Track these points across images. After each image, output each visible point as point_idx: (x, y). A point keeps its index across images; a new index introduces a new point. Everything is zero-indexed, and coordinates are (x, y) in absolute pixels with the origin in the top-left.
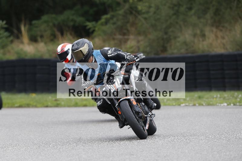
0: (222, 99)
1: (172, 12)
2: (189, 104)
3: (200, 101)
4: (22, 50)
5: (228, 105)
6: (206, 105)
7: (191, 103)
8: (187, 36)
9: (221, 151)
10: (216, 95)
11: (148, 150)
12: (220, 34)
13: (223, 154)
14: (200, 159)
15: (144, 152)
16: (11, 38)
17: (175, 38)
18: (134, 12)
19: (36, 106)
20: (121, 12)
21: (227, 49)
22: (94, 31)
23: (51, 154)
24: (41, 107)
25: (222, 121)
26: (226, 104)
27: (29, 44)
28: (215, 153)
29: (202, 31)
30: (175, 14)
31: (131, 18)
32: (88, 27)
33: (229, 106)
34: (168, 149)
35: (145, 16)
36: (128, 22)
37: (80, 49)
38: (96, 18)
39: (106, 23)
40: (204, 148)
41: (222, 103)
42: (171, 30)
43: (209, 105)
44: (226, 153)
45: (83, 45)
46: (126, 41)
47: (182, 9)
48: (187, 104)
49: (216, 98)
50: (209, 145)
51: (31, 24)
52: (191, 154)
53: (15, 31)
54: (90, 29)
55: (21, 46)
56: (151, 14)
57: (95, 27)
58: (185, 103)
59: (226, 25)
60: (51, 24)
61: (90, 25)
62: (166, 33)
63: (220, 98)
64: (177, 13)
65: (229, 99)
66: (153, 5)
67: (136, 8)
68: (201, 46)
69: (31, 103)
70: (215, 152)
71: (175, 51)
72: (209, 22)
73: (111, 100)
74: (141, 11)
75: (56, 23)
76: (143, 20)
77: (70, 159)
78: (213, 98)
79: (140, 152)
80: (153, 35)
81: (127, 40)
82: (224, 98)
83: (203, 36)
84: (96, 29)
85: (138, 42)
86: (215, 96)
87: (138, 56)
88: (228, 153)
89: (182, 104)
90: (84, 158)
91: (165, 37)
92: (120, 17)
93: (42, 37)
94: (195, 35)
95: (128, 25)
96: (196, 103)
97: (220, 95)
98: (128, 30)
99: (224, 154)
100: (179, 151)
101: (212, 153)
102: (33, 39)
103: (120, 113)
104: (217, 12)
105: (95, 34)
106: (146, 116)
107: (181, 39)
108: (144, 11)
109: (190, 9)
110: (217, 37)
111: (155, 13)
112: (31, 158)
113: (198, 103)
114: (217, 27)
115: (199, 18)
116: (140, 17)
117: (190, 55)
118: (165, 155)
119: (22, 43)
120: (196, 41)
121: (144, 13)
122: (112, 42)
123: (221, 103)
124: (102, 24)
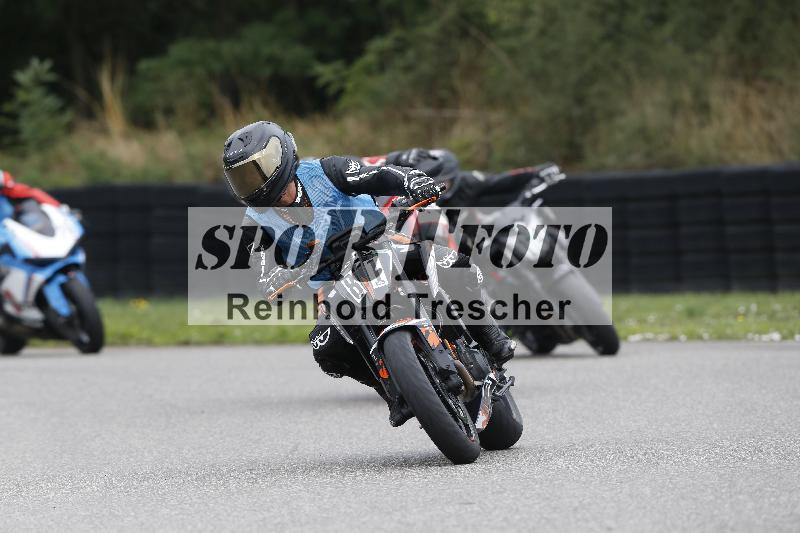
0: (764, 318)
1: (597, 31)
2: (656, 334)
3: (691, 326)
4: (102, 155)
5: (784, 338)
6: (711, 339)
7: (661, 333)
8: (649, 110)
9: (760, 490)
10: (744, 305)
11: (519, 487)
12: (757, 103)
13: (766, 500)
14: (693, 517)
15: (506, 495)
16: (68, 116)
17: (611, 115)
18: (474, 31)
19: (149, 343)
20: (431, 30)
21: (780, 152)
22: (340, 92)
23: (199, 501)
24: (167, 344)
25: (764, 391)
26: (776, 336)
27: (127, 136)
28: (741, 497)
29: (698, 93)
30: (608, 37)
31: (464, 51)
32: (321, 82)
33: (789, 343)
34: (584, 483)
35: (513, 42)
36: (453, 63)
37: (250, 159)
38: (349, 48)
39: (382, 66)
40: (707, 482)
41: (766, 333)
42: (595, 89)
43: (721, 337)
44: (777, 497)
45: (263, 142)
46: (447, 126)
47: (634, 20)
48: (650, 335)
49: (745, 315)
50: (722, 472)
51: (132, 71)
52: (662, 499)
53: (82, 94)
54: (328, 85)
55: (101, 144)
56: (530, 36)
57: (344, 79)
58: (642, 332)
59: (780, 73)
60: (200, 71)
61: (325, 72)
62: (580, 100)
63: (758, 314)
64: (615, 35)
65: (787, 319)
66: (536, 7)
67: (481, 15)
68: (694, 143)
69: (134, 330)
70: (740, 493)
71: (611, 160)
72: (723, 62)
73: (355, 331)
74: (496, 26)
75: (217, 67)
76: (503, 57)
77: (261, 516)
78: (736, 315)
79: (493, 493)
80: (538, 107)
81: (453, 121)
82: (772, 316)
83: (704, 108)
84: (349, 86)
85: (488, 128)
86: (742, 309)
87: (543, 174)
88: (784, 499)
89: (634, 333)
90: (307, 515)
91: (577, 112)
92: (429, 47)
93: (169, 111)
94: (675, 108)
95: (456, 73)
96: (678, 330)
97: (758, 304)
98: (454, 91)
99: (773, 499)
100: (621, 492)
101: (731, 497)
102: (142, 120)
103: (386, 377)
104: (747, 31)
105: (345, 102)
106: (477, 383)
107: (630, 119)
108: (505, 26)
109: (660, 19)
110: (747, 112)
111: (543, 32)
112: (133, 514)
113: (686, 334)
114: (748, 81)
115: (689, 49)
116: (492, 46)
117: (657, 172)
118: (576, 504)
119: (104, 131)
120: (679, 125)
121: (507, 34)
122: (402, 131)
123: (760, 333)
124: (368, 71)
